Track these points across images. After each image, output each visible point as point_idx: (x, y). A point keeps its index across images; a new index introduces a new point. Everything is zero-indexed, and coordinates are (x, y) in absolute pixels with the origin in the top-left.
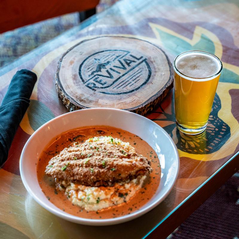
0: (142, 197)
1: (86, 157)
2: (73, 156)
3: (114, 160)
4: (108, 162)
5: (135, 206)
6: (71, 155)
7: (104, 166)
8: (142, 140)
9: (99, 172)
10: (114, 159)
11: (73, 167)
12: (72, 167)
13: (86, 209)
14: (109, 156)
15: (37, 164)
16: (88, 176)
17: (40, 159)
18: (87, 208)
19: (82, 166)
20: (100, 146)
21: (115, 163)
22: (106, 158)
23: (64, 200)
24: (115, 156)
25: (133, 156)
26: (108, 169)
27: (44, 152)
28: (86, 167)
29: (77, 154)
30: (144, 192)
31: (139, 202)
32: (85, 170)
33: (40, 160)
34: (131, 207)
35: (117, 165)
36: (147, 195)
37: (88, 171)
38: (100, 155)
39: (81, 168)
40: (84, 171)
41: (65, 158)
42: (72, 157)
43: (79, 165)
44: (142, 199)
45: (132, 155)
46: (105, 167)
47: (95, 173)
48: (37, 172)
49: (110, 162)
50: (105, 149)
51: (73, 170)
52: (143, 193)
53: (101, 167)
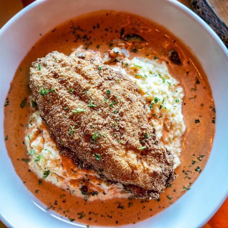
0: (112, 212)
1: (87, 100)
2: (72, 84)
3: (113, 146)
4: (103, 140)
5: (92, 215)
6: (71, 80)
7: (93, 140)
8: (214, 122)
9: (78, 142)
10: (115, 142)
11: (57, 101)
12: (55, 100)
13: (29, 163)
14: (115, 130)
15: (42, 36)
16: (61, 133)
17: (56, 29)
18: (31, 164)
19: (67, 111)
20: (123, 100)
21: (111, 150)
22: (108, 131)
23: (21, 125)
24: (123, 138)
25: (153, 155)
26: (92, 149)
27: (71, 21)
28: (71, 118)
29: (79, 85)
30: (122, 208)
31: (102, 216)
32: (66, 121)
33: (53, 31)
34: (86, 213)
35: (110, 156)
36: (121, 216)
37: (66, 126)
38: (105, 117)
39: (63, 112)
40: (63, 121)
41: (61, 76)
42: (70, 83)
43: (66, 105)
44: (110, 215)
45: (153, 152)
46: (92, 143)
47: (72, 138)
48: (33, 48)
49: (105, 143)
50: (122, 114)
51: (53, 105)
52: (120, 207)
53: (88, 137)
